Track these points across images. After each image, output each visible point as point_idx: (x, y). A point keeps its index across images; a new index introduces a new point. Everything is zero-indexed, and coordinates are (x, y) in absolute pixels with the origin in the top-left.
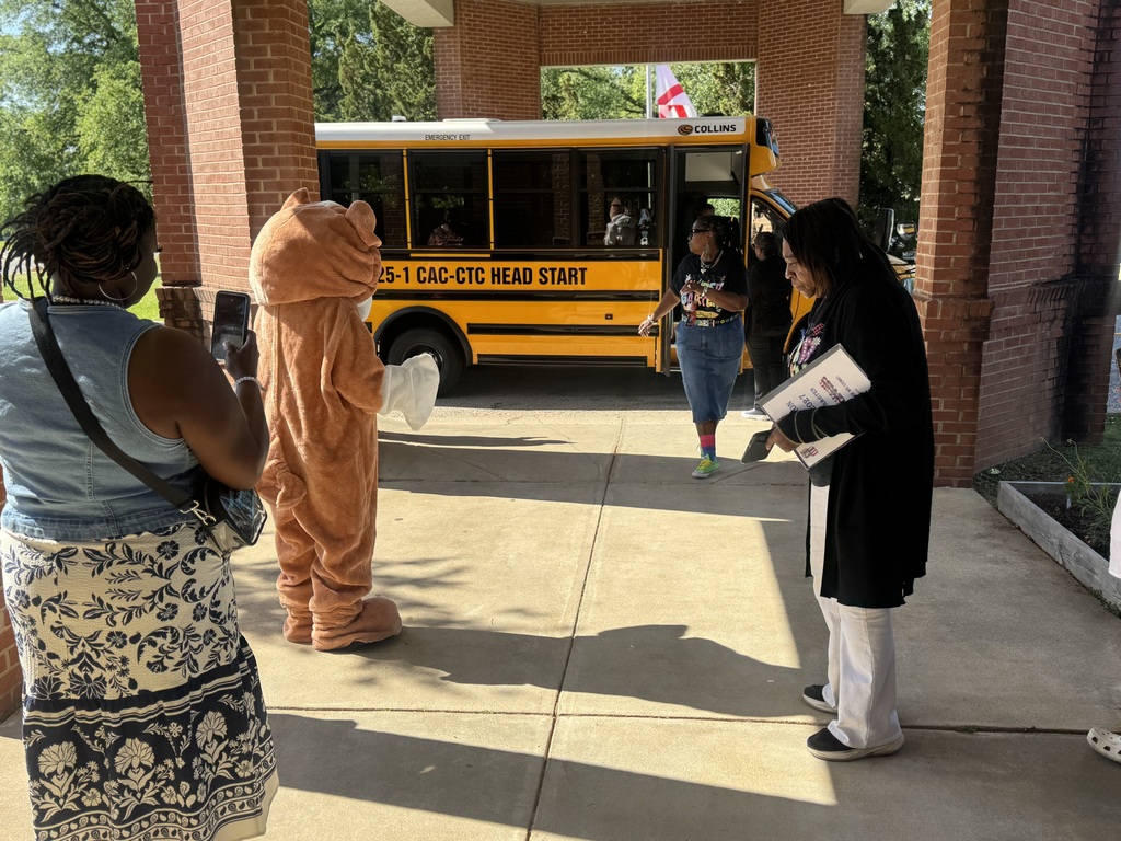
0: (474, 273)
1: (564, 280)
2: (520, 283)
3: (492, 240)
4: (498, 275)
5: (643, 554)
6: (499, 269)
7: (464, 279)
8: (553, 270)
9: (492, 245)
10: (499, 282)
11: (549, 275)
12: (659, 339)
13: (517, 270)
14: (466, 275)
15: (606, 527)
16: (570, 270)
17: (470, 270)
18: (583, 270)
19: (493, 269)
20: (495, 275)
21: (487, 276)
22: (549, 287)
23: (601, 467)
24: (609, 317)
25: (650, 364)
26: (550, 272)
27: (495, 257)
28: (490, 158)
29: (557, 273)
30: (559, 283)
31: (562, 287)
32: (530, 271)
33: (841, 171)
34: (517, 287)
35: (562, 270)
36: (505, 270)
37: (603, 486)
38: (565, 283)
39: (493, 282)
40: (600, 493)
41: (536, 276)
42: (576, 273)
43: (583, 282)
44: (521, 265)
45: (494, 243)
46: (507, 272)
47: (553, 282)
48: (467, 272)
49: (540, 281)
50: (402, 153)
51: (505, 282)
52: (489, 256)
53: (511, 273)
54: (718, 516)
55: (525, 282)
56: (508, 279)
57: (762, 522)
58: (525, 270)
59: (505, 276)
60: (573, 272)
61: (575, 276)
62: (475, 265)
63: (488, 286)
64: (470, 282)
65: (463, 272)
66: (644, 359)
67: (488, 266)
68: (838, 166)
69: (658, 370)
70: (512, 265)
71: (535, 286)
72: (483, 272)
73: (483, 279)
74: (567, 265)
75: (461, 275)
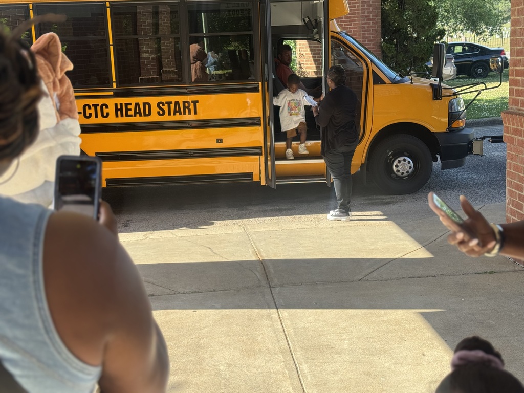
0: (99, 108)
1: (179, 111)
2: (141, 115)
3: (114, 80)
4: (121, 110)
5: (338, 353)
6: (121, 105)
7: (90, 114)
8: (169, 103)
9: (114, 84)
10: (122, 116)
11: (166, 108)
12: (263, 158)
13: (137, 105)
14: (92, 111)
15: (292, 330)
16: (184, 103)
17: (96, 106)
18: (195, 102)
19: (116, 105)
20: (118, 110)
21: (111, 110)
22: (166, 118)
23: (257, 273)
24: (220, 141)
25: (256, 179)
26: (166, 105)
27: (117, 94)
28: (108, 10)
29: (172, 106)
30: (175, 114)
31: (178, 117)
32: (149, 105)
33: (366, 17)
34: (138, 119)
35: (177, 103)
36: (127, 105)
37: (267, 291)
38: (180, 114)
39: (117, 116)
40: (268, 297)
41: (155, 109)
42: (189, 105)
43: (195, 113)
44: (141, 100)
45: (116, 82)
46: (129, 107)
47: (170, 114)
48: (93, 108)
49: (159, 113)
50: (28, 7)
51: (127, 115)
52: (112, 93)
53: (132, 107)
54: (382, 311)
55: (145, 115)
56: (130, 113)
57: (422, 314)
58: (144, 104)
59: (127, 110)
60: (187, 105)
61: (188, 108)
62: (100, 102)
63: (112, 119)
64: (96, 116)
65: (90, 108)
66: (250, 175)
67: (111, 102)
68: (364, 13)
69: (263, 183)
70: (133, 100)
71: (154, 118)
72: (107, 107)
73: (108, 114)
74: (181, 99)
75: (88, 111)
